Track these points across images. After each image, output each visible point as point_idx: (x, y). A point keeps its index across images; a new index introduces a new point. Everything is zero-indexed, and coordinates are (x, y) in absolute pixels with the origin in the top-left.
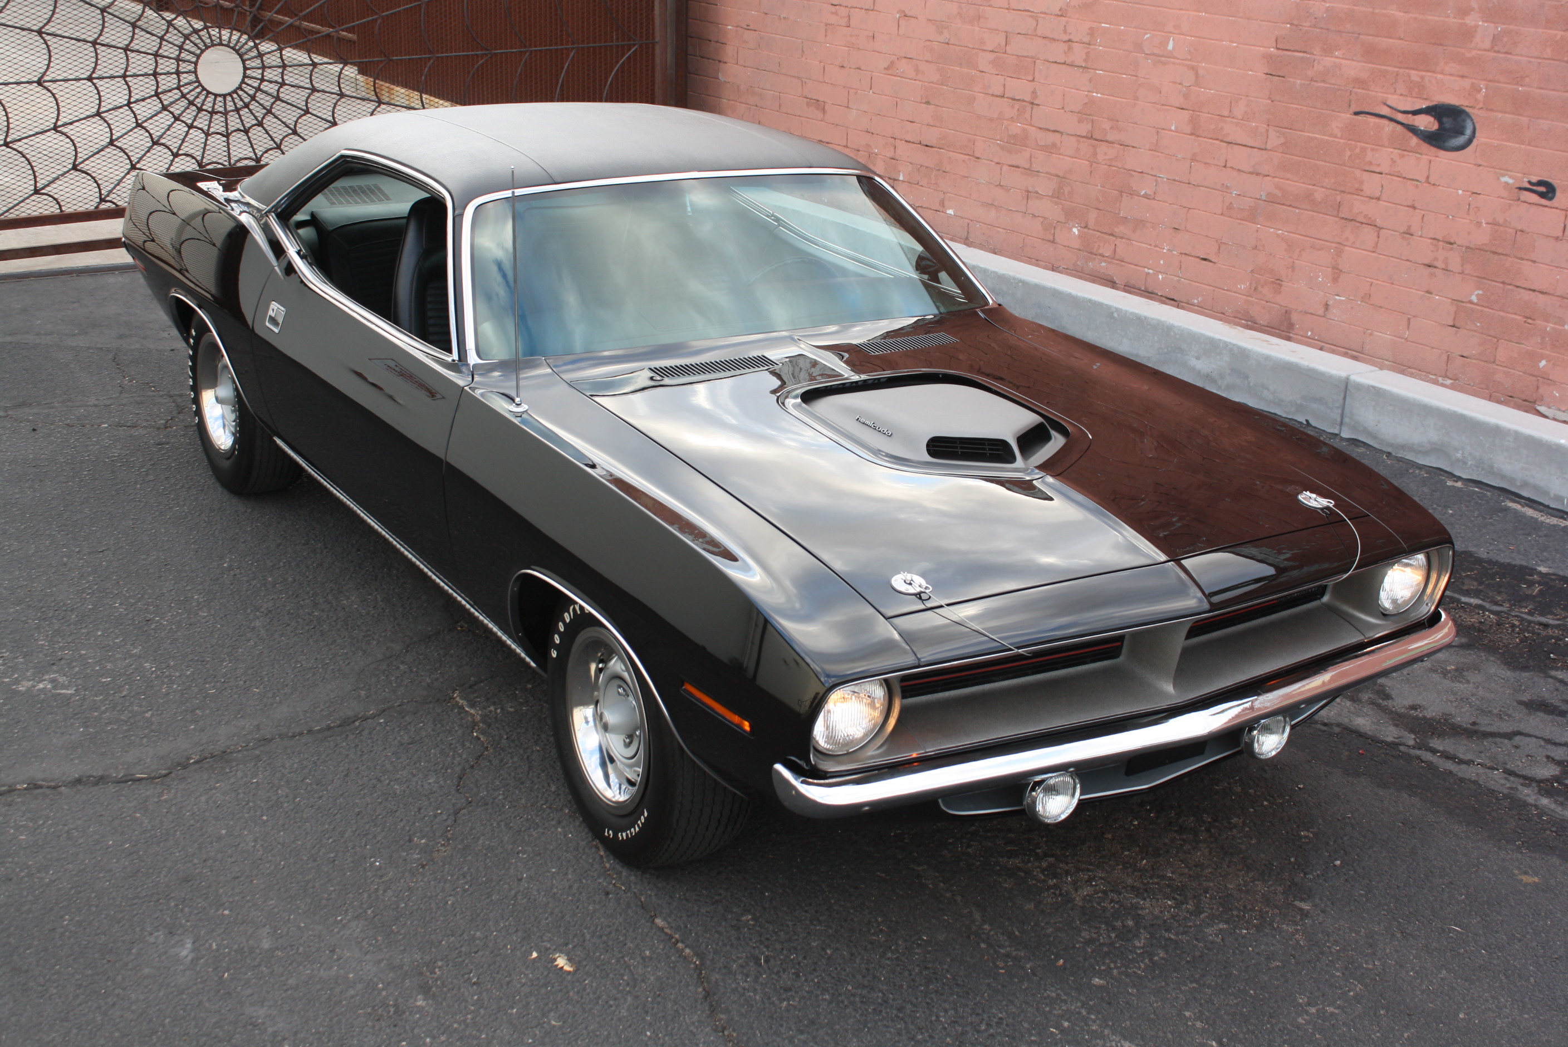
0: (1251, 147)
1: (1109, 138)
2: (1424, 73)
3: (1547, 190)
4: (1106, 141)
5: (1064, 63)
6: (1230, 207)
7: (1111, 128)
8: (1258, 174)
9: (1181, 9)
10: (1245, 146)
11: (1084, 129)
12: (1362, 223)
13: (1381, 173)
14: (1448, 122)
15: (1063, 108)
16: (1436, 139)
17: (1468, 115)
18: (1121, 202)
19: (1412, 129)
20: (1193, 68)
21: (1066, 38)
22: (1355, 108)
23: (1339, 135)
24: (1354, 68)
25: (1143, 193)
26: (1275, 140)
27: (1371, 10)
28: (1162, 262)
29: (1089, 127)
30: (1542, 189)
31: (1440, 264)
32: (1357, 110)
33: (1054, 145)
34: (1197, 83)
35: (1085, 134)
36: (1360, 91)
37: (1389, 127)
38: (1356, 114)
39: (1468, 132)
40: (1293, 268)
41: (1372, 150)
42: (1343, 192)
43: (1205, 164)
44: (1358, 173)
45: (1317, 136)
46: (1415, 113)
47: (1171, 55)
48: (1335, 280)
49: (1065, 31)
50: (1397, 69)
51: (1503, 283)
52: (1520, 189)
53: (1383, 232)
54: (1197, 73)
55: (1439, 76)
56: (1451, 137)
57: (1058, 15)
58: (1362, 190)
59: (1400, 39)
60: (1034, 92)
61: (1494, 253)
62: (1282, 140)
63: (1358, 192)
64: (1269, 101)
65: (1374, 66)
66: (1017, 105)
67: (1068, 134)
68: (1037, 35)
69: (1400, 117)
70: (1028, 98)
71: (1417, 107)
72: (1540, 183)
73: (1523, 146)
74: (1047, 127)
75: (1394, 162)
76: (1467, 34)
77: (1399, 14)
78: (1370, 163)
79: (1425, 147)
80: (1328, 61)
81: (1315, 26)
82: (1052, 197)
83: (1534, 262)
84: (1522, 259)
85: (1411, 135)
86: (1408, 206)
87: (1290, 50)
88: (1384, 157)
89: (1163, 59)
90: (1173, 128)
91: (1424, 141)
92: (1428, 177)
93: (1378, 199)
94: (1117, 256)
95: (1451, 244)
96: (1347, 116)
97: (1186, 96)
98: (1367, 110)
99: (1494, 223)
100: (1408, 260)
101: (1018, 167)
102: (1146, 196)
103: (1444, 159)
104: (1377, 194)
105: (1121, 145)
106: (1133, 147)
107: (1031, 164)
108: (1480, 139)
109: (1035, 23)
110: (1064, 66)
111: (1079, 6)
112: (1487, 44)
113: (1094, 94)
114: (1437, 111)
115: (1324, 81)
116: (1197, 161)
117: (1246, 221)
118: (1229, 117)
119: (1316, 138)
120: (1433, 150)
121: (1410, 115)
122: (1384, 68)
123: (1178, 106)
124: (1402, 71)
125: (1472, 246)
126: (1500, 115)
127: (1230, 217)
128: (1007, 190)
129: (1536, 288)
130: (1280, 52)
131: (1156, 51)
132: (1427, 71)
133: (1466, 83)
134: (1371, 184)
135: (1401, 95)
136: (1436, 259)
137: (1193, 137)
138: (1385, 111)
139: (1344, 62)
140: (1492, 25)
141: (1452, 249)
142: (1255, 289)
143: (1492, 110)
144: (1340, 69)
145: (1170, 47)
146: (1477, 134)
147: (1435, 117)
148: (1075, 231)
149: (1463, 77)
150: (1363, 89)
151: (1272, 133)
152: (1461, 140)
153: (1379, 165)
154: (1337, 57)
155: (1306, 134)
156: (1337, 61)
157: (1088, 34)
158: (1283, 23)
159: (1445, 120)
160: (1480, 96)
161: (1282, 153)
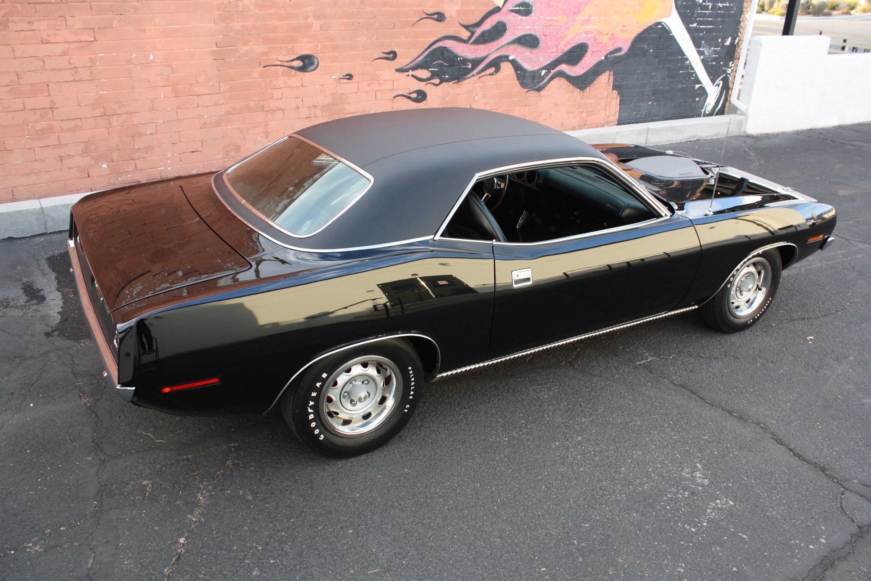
0: (212, 94)
1: (118, 112)
2: (293, 45)
3: (350, 77)
4: (117, 114)
5: (74, 80)
6: (205, 123)
7: (119, 107)
8: (217, 105)
9: (154, 38)
10: (208, 94)
11: (99, 112)
12: (275, 110)
13: (281, 88)
14: (307, 61)
15: (79, 105)
16: (302, 69)
17: (315, 57)
18: (134, 142)
19: (292, 68)
20: (168, 66)
21: (72, 66)
22: (263, 65)
23: (258, 77)
24: (260, 48)
25: (148, 133)
26: (224, 87)
27: (263, 23)
28: (169, 161)
29: (102, 110)
30: (348, 77)
31: (313, 116)
32: (264, 65)
33: (76, 126)
34: (173, 72)
35: (100, 115)
36: (265, 57)
37: (281, 69)
38: (264, 67)
39: (316, 63)
40: (245, 139)
41: (275, 80)
42: (264, 100)
43: (186, 108)
44: (270, 91)
45: (246, 80)
46: (292, 61)
47: (153, 61)
48: (267, 137)
49: (70, 63)
50: (280, 45)
51: (339, 114)
52: (340, 79)
53: (285, 111)
54: (171, 67)
55: (300, 44)
56: (309, 67)
57: (61, 55)
58: (273, 97)
59: (280, 32)
60: (52, 102)
61: (333, 105)
62: (228, 87)
63: (272, 98)
64: (218, 71)
65: (269, 46)
66: (38, 113)
67: (86, 118)
68: (46, 69)
69: (286, 64)
70: (48, 106)
71: (292, 58)
72: (347, 75)
73: (338, 64)
74: (68, 118)
75: (286, 82)
76: (309, 26)
77: (278, 23)
78: (275, 85)
79: (299, 73)
80: (246, 48)
81: (236, 34)
82: (82, 154)
83: (349, 103)
84: (344, 103)
85: (291, 70)
86: (295, 98)
87: (225, 47)
88: (281, 82)
89: (147, 65)
90: (162, 97)
91: (298, 71)
92: (302, 85)
93: (281, 99)
94: (138, 168)
95: (315, 106)
96: (261, 69)
97: (167, 80)
98: (269, 64)
99: (332, 94)
100: (299, 118)
101: (49, 146)
102: (151, 134)
103: (307, 76)
104: (281, 97)
105: (127, 114)
106: (136, 112)
107: (59, 141)
108: (321, 64)
109: (42, 63)
110: (74, 82)
111: (77, 47)
112: (318, 29)
113: (101, 92)
114: (301, 58)
115: (246, 57)
116: (181, 108)
117: (215, 127)
118: (196, 83)
119: (246, 82)
120: (302, 73)
121: (290, 62)
122: (274, 45)
123: (163, 85)
124: (283, 45)
125: (325, 105)
126: (327, 54)
127: (205, 128)
128: (42, 161)
129: (351, 112)
130: (219, 49)
131: (142, 62)
132: (294, 43)
133: (312, 45)
134: (277, 94)
135: (284, 55)
136: (311, 114)
137: (175, 98)
138: (278, 63)
139: (254, 47)
140: (319, 21)
141: (316, 108)
142: (227, 155)
143: (324, 53)
144: (253, 50)
145: (151, 57)
146: (320, 63)
147: (301, 60)
148: (105, 166)
149: (310, 43)
150: (266, 56)
151: (222, 84)
152: (313, 67)
153: (279, 85)
154: (250, 45)
155: (241, 81)
156: (251, 47)
157: (89, 62)
158: (219, 35)
159: (305, 61)
160: (319, 49)
161: (230, 92)
